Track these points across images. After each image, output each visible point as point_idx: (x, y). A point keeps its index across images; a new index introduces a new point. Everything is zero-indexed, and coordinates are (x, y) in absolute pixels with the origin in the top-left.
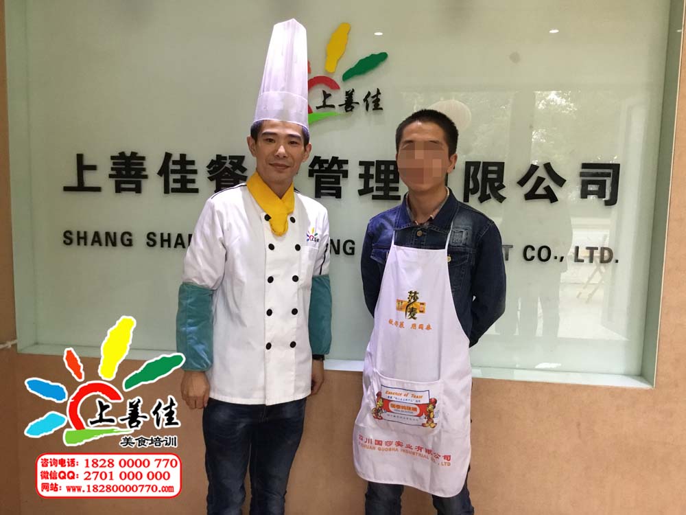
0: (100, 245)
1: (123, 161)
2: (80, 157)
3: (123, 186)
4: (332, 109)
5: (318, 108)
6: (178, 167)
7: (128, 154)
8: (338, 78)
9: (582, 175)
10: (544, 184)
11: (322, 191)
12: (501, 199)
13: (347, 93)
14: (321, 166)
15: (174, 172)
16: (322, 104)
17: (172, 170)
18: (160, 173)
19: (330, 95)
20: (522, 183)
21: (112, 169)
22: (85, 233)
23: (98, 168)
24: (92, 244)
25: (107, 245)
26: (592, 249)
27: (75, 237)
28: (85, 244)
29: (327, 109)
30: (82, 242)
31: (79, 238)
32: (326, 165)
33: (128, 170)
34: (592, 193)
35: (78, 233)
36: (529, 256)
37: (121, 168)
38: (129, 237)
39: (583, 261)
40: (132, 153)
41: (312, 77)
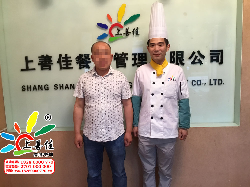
1: (44, 58)
2: (26, 58)
3: (44, 67)
4: (121, 35)
5: (116, 35)
6: (65, 59)
7: (45, 55)
9: (211, 54)
10: (198, 58)
11: (119, 65)
12: (183, 64)
13: (126, 29)
14: (118, 56)
15: (63, 61)
16: (117, 33)
18: (58, 62)
19: (120, 30)
20: (190, 58)
21: (39, 61)
22: (30, 86)
23: (34, 61)
25: (39, 90)
26: (215, 80)
28: (31, 90)
29: (119, 35)
31: (28, 88)
33: (46, 61)
36: (194, 84)
37: (43, 61)
40: (47, 55)
41: (113, 24)
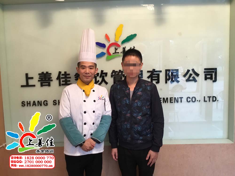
0: (36, 106)
1: (43, 75)
2: (27, 75)
3: (44, 84)
4: (118, 53)
5: (113, 53)
6: (64, 76)
7: (45, 72)
8: (120, 43)
9: (205, 72)
10: (192, 76)
12: (178, 82)
13: (123, 48)
14: (115, 73)
15: (62, 78)
16: (114, 52)
17: (61, 77)
18: (57, 79)
19: (117, 49)
20: (185, 76)
21: (39, 78)
22: (30, 102)
23: (34, 78)
24: (33, 106)
25: (38, 105)
26: (209, 97)
27: (26, 103)
29: (116, 53)
30: (29, 105)
31: (28, 104)
32: (117, 73)
33: (45, 78)
34: (209, 78)
35: (27, 102)
36: (188, 101)
37: (42, 78)
38: (47, 102)
39: (207, 101)
40: (46, 72)
41: (111, 43)
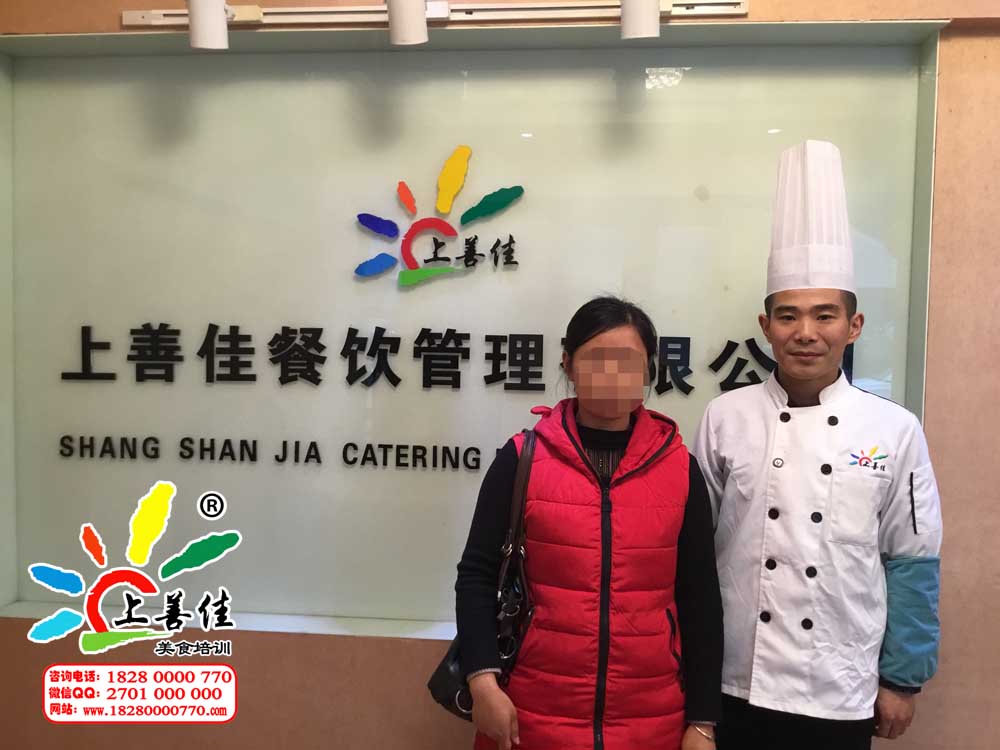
1: (148, 336)
3: (148, 372)
4: (447, 263)
5: (426, 261)
8: (454, 220)
11: (433, 378)
12: (687, 390)
13: (467, 240)
14: (431, 343)
15: (221, 351)
16: (431, 256)
17: (218, 348)
18: (201, 354)
19: (443, 244)
20: (716, 366)
21: (133, 348)
22: (92, 439)
23: (112, 346)
24: (101, 456)
25: (122, 456)
27: (76, 445)
28: (92, 455)
29: (439, 262)
30: (87, 452)
31: (83, 446)
32: (438, 342)
33: (155, 349)
35: (82, 438)
37: (145, 346)
38: (155, 446)
40: (161, 325)
